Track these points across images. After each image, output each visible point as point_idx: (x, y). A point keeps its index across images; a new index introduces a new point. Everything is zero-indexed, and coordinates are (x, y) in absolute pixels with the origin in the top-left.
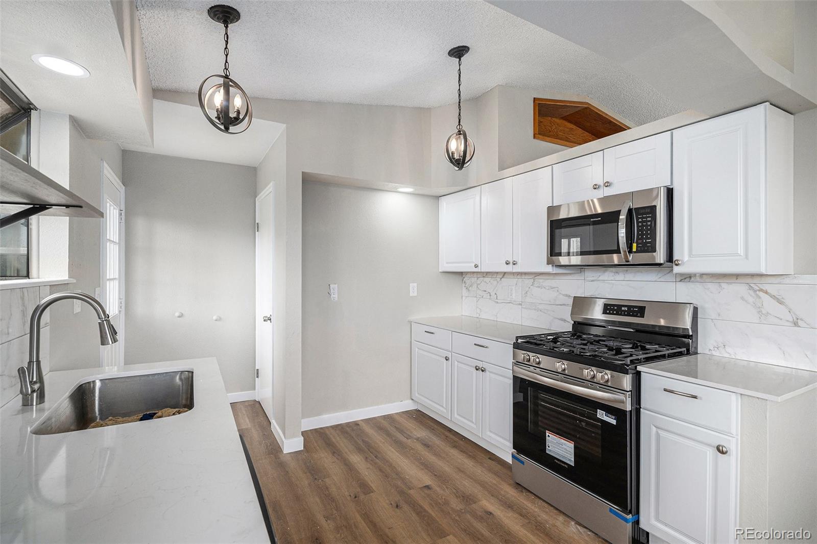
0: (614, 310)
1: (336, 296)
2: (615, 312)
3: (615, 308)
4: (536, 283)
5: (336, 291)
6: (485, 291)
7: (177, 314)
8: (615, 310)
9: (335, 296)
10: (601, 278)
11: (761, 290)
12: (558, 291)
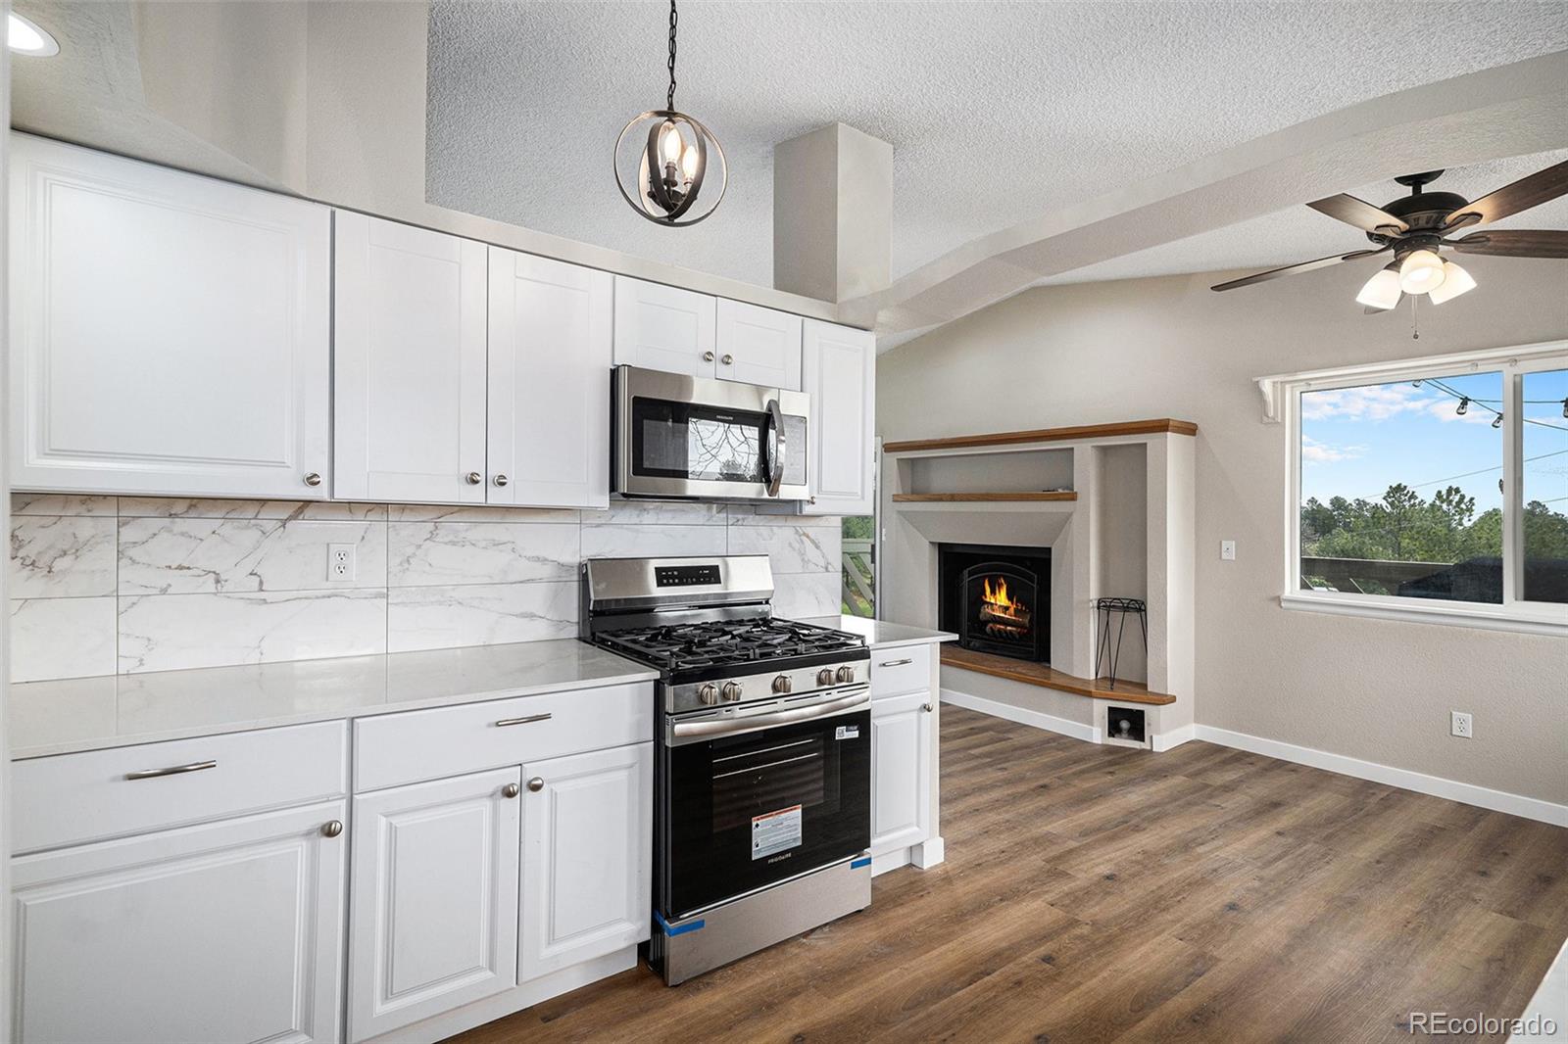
0: (673, 577)
2: (677, 581)
3: (676, 573)
4: (441, 532)
8: (676, 577)
10: (614, 521)
11: (804, 534)
12: (513, 550)
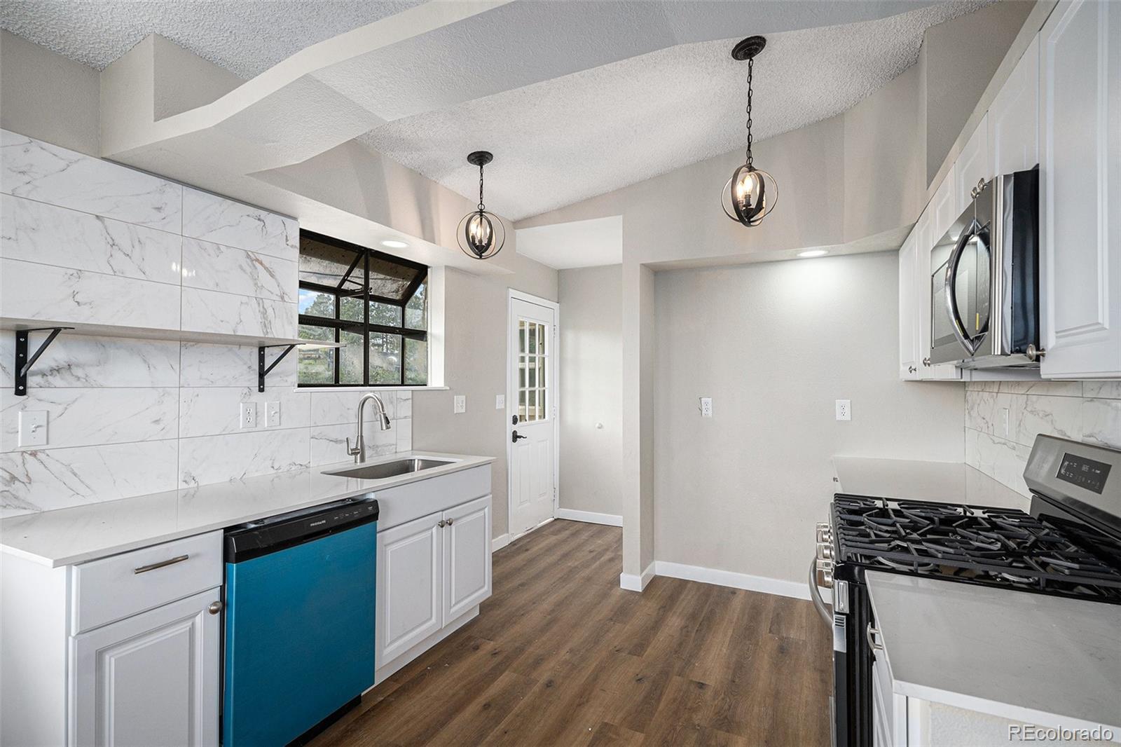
1: (710, 413)
5: (710, 406)
6: (984, 419)
7: (597, 425)
9: (708, 411)
